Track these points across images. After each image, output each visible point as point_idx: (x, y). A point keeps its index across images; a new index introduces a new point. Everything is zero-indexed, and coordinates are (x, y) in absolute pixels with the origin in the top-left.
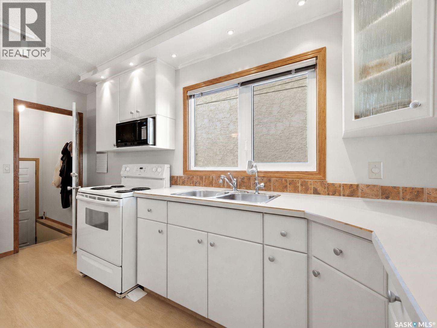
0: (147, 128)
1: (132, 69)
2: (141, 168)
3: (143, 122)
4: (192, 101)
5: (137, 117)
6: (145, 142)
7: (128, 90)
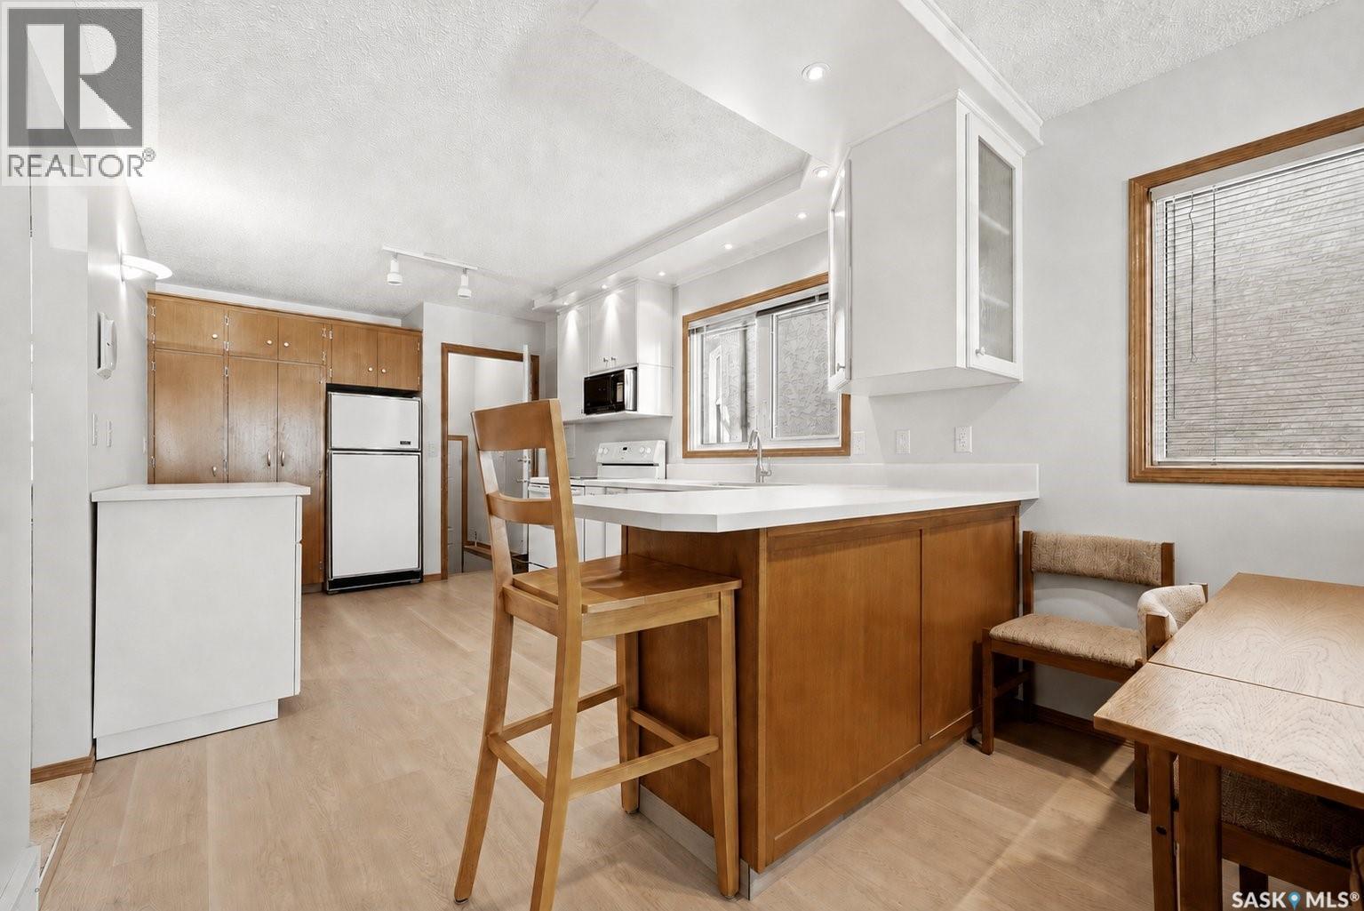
0: (623, 385)
1: (607, 292)
2: (625, 449)
3: (619, 376)
4: (695, 339)
5: (611, 367)
6: (621, 407)
7: (601, 323)
